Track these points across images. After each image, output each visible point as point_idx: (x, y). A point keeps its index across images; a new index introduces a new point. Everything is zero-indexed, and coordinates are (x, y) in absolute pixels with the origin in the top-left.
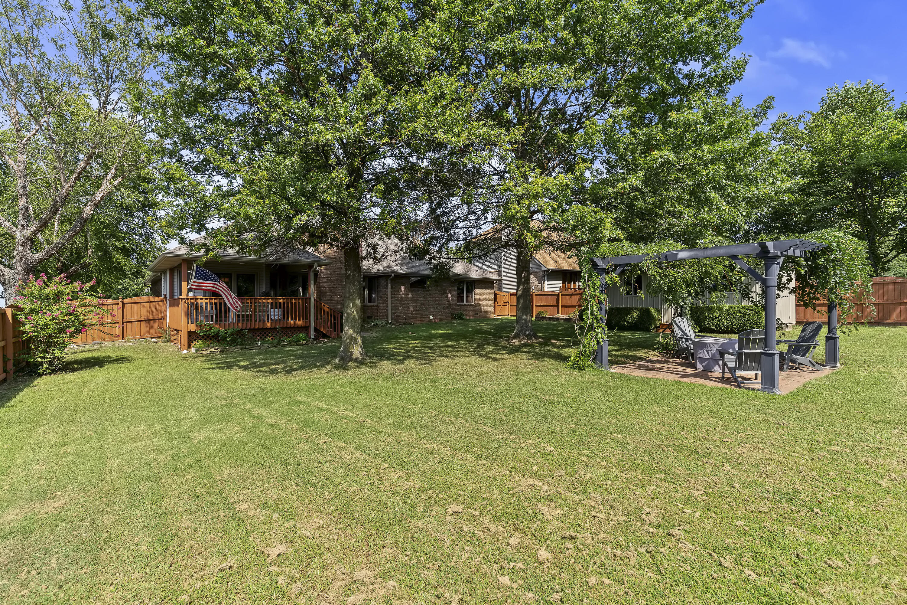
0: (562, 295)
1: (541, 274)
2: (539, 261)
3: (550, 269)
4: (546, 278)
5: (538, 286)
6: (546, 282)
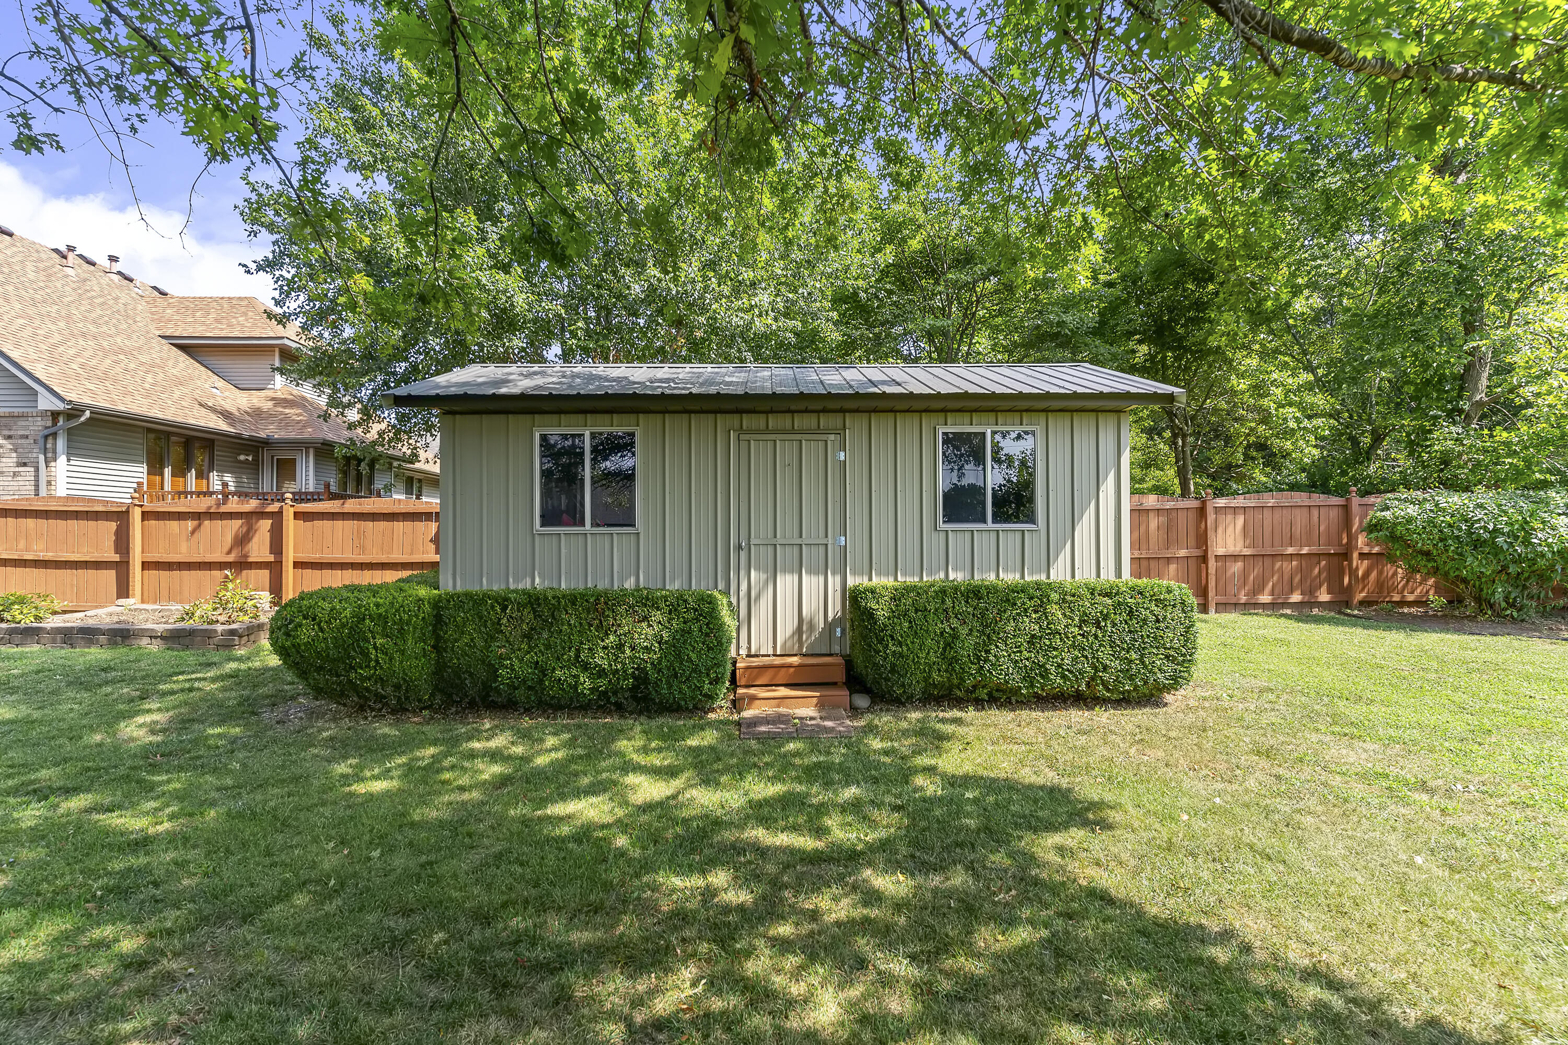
0: (144, 515)
1: (38, 426)
2: (27, 366)
3: (89, 406)
4: (61, 443)
5: (15, 474)
6: (62, 459)
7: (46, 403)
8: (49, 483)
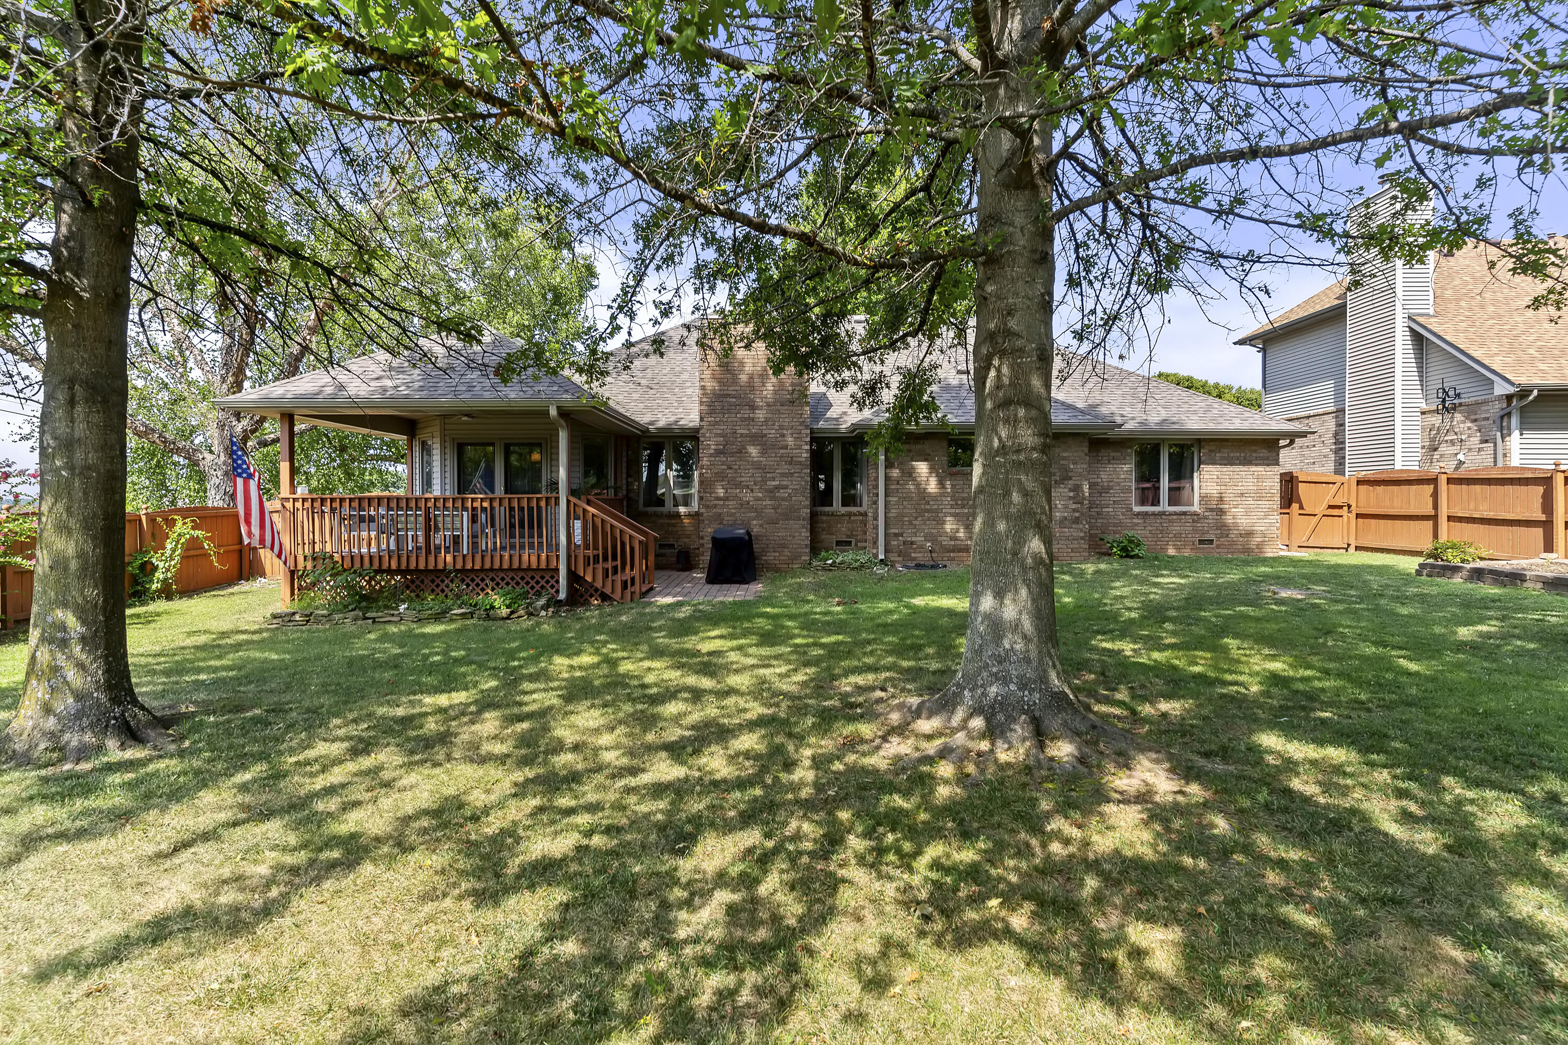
0: (1449, 481)
1: (1496, 409)
2: (1486, 362)
3: (1535, 386)
4: (1515, 421)
5: (1480, 450)
6: (1516, 434)
7: (1501, 389)
8: (1505, 455)
